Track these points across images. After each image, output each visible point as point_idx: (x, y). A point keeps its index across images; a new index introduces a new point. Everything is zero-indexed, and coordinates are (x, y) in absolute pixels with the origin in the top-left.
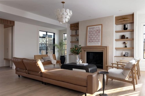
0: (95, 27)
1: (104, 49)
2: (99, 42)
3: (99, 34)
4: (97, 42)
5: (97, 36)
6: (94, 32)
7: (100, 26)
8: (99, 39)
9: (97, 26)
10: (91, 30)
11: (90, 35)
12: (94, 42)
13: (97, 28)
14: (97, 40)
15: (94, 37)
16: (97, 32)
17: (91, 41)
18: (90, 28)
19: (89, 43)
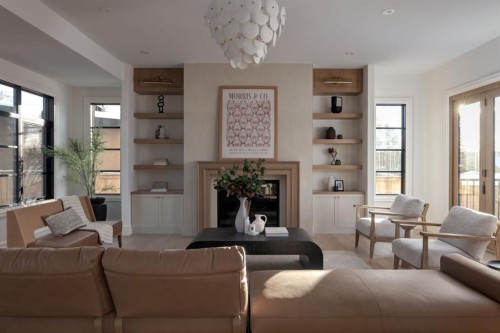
0: (252, 92)
1: (291, 170)
2: (269, 146)
3: (265, 120)
4: (260, 145)
5: (260, 126)
6: (249, 111)
7: (271, 93)
8: (267, 137)
9: (259, 92)
10: (238, 101)
11: (232, 119)
12: (249, 145)
13: (258, 99)
14: (260, 141)
15: (250, 127)
16: (261, 111)
17: (237, 141)
18: (231, 96)
19: (231, 147)
